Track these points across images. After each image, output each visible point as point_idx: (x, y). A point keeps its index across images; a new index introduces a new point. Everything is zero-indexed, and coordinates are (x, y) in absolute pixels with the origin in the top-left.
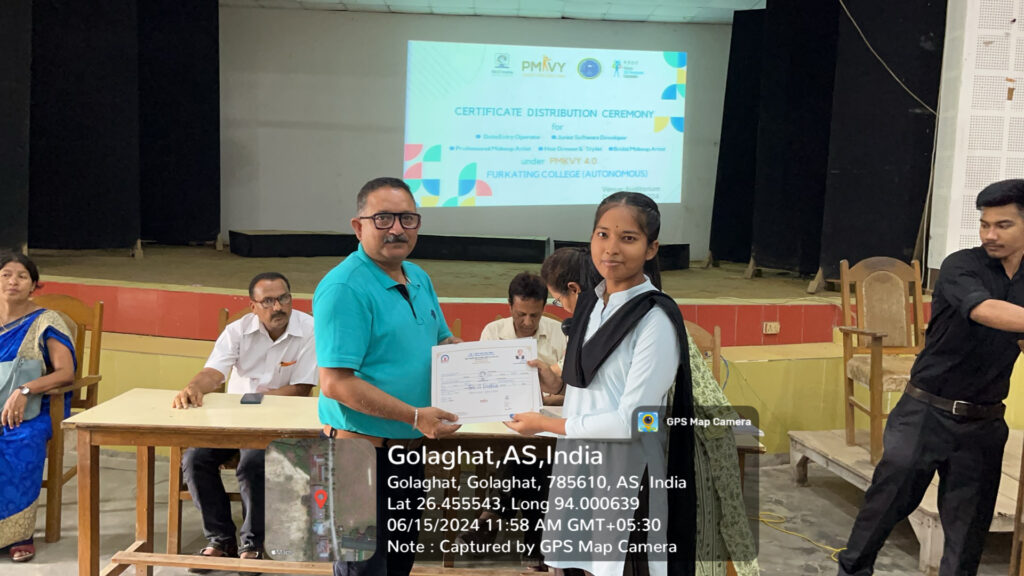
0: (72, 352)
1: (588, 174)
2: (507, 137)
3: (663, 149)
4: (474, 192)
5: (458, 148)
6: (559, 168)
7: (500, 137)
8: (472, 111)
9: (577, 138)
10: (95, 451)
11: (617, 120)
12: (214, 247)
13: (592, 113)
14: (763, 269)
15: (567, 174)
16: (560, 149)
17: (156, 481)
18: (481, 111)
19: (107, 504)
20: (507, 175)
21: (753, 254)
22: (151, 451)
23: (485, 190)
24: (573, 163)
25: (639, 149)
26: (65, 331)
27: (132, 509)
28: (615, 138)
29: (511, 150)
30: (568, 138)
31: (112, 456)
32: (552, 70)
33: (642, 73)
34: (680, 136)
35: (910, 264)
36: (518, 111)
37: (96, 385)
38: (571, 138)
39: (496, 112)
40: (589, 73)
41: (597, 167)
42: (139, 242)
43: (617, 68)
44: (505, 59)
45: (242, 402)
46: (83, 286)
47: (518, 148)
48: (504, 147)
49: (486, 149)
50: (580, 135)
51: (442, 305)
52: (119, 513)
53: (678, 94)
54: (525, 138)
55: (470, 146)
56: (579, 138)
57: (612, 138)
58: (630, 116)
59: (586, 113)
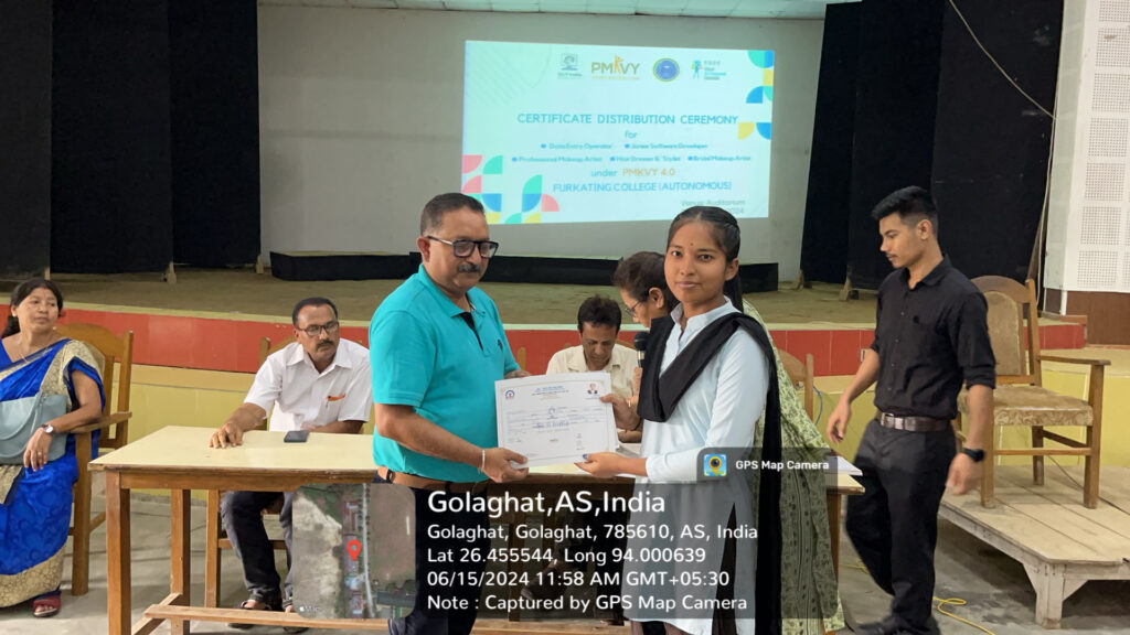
0: (100, 387)
1: (665, 186)
2: (575, 147)
3: (749, 159)
4: (539, 207)
5: (521, 158)
6: (633, 180)
7: (568, 146)
8: (536, 117)
9: (654, 147)
10: (125, 496)
11: (697, 126)
12: (255, 271)
13: (670, 119)
14: (860, 290)
15: (642, 187)
16: (634, 159)
17: (192, 528)
18: (547, 117)
19: (138, 552)
20: (575, 188)
21: (849, 274)
22: (187, 494)
23: (552, 205)
24: (648, 174)
25: (721, 159)
26: (93, 364)
27: (168, 558)
28: (695, 146)
29: (580, 160)
30: (643, 147)
31: (143, 500)
32: (625, 72)
33: (724, 74)
34: (767, 144)
35: (1023, 284)
36: (587, 118)
37: (127, 421)
38: (647, 147)
39: (563, 118)
40: (666, 74)
41: (673, 180)
42: (171, 265)
43: (697, 69)
44: (572, 61)
45: (286, 441)
46: (110, 313)
47: (587, 159)
48: (572, 157)
49: (552, 160)
50: (657, 144)
51: (507, 332)
52: (153, 562)
53: (765, 98)
54: (596, 147)
55: (535, 157)
56: (656, 147)
57: (691, 147)
58: (711, 122)
59: (663, 120)
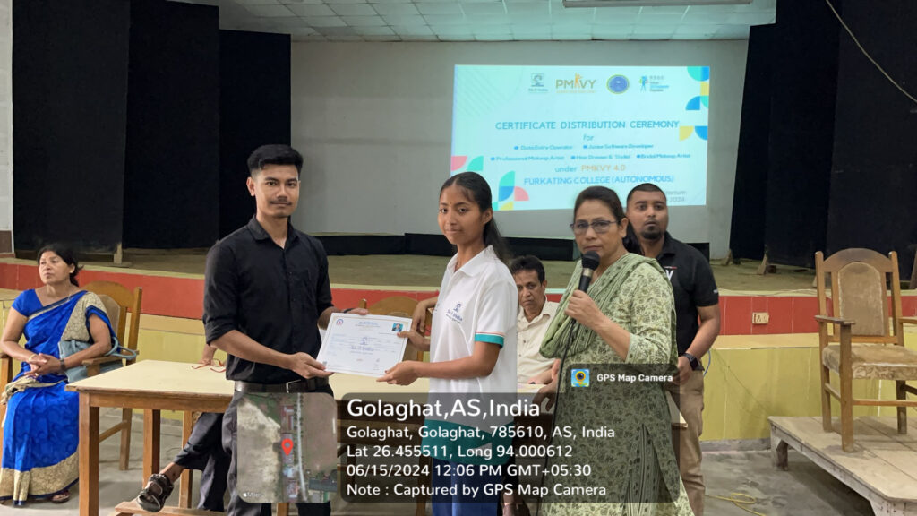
1: (617, 179)
2: (542, 148)
3: (689, 156)
4: (512, 197)
5: (497, 158)
6: (590, 174)
7: (536, 148)
8: (511, 125)
9: (607, 147)
11: (644, 130)
13: (619, 124)
14: (778, 266)
15: (598, 180)
16: (591, 157)
18: (519, 125)
20: (542, 181)
21: (766, 251)
22: (156, 413)
23: (523, 196)
24: (603, 170)
25: (665, 156)
28: (642, 146)
29: (546, 159)
30: (598, 147)
32: (583, 87)
33: (667, 87)
34: (706, 142)
35: (888, 256)
36: (552, 124)
38: (602, 147)
39: (532, 125)
40: (618, 88)
41: (625, 174)
43: (644, 83)
44: (541, 79)
47: (552, 158)
48: (540, 156)
49: (523, 159)
50: (610, 144)
53: (702, 105)
54: (558, 148)
55: (509, 157)
56: (609, 147)
57: (640, 146)
58: (656, 127)
59: (615, 125)
